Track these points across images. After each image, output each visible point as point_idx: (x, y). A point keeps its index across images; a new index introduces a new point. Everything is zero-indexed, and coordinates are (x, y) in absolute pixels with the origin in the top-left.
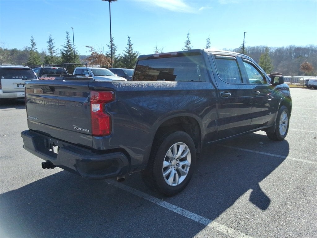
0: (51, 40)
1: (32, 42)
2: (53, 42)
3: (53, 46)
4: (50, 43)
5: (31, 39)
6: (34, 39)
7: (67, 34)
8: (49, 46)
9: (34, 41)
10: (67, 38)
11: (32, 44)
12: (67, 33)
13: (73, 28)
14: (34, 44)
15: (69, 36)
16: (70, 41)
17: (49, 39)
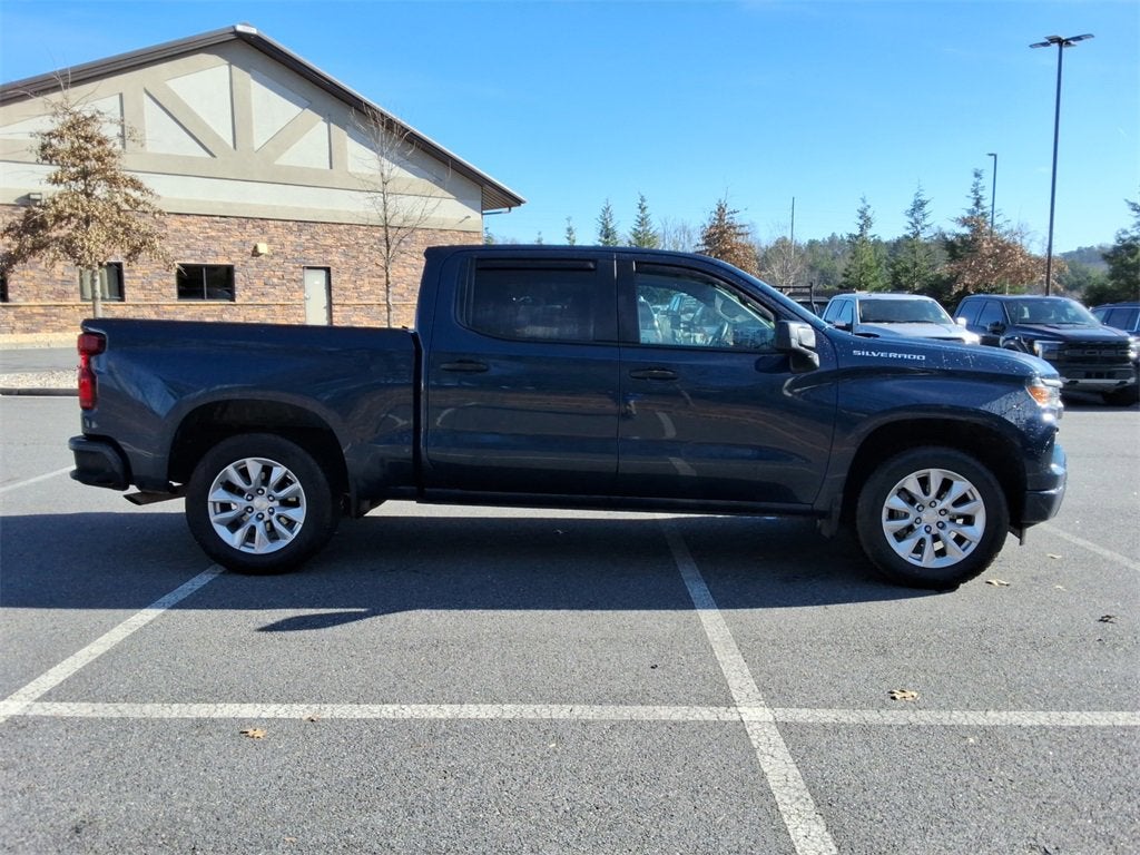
0: (919, 205)
1: (861, 218)
2: (926, 209)
3: (924, 223)
4: (916, 215)
5: (861, 206)
6: (869, 207)
7: (976, 179)
8: (910, 226)
9: (869, 213)
10: (976, 192)
11: (861, 222)
12: (977, 175)
13: (995, 156)
14: (866, 222)
15: (982, 183)
16: (983, 203)
17: (915, 202)
